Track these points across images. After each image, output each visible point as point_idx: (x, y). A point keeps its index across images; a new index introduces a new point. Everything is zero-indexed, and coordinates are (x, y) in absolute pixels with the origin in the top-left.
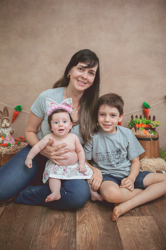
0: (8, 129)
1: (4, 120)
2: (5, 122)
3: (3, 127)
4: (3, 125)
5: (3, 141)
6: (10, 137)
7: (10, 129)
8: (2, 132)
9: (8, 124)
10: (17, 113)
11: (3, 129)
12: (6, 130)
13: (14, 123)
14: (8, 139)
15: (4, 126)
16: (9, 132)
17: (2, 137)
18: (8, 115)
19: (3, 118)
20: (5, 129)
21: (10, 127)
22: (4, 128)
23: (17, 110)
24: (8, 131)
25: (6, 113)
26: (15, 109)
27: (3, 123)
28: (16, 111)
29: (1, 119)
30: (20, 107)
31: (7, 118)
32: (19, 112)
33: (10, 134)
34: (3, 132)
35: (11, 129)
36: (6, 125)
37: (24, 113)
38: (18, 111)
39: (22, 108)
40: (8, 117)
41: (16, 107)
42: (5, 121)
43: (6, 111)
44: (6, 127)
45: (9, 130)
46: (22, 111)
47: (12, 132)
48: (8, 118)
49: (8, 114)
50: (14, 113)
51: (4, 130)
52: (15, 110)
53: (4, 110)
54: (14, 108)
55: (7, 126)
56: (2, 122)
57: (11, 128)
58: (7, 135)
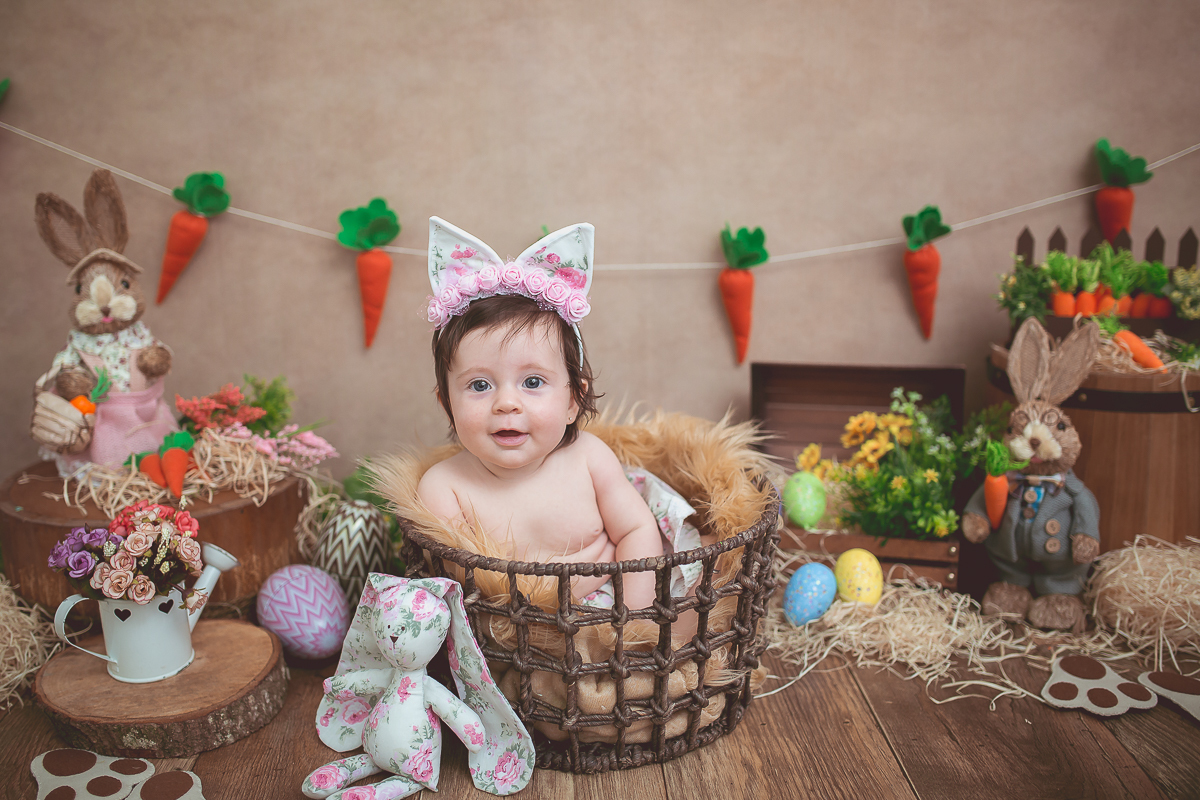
0: (124, 335)
1: (91, 272)
2: (99, 289)
3: (84, 322)
4: (88, 311)
5: (91, 430)
6: (145, 399)
7: (138, 341)
8: (82, 363)
9: (124, 305)
10: (193, 225)
11: (84, 337)
12: (110, 350)
13: (174, 301)
14: (128, 410)
15: (97, 318)
16: (132, 363)
17: (81, 401)
18: (121, 237)
19: (85, 260)
20: (106, 338)
21: (140, 324)
22: (90, 330)
23: (190, 203)
24: (122, 352)
25: (106, 222)
26: (178, 194)
27: (88, 296)
28: (190, 213)
29: (71, 265)
30: (217, 184)
31: (112, 254)
32: (209, 220)
33: (140, 378)
34: (89, 361)
35: (148, 341)
36: (106, 312)
37: (245, 225)
38: (201, 215)
39: (230, 190)
40: (121, 252)
41: (182, 186)
42: (101, 283)
43: (103, 205)
44: (111, 325)
45: (137, 345)
46: (231, 210)
47: (152, 360)
48: (122, 258)
49: (123, 228)
50: (175, 227)
51: (98, 350)
52: (180, 206)
53: (90, 201)
54: (169, 192)
55: (116, 313)
56: (78, 290)
57: (146, 332)
58: (121, 386)
